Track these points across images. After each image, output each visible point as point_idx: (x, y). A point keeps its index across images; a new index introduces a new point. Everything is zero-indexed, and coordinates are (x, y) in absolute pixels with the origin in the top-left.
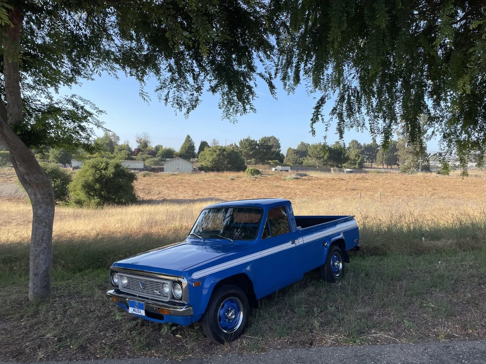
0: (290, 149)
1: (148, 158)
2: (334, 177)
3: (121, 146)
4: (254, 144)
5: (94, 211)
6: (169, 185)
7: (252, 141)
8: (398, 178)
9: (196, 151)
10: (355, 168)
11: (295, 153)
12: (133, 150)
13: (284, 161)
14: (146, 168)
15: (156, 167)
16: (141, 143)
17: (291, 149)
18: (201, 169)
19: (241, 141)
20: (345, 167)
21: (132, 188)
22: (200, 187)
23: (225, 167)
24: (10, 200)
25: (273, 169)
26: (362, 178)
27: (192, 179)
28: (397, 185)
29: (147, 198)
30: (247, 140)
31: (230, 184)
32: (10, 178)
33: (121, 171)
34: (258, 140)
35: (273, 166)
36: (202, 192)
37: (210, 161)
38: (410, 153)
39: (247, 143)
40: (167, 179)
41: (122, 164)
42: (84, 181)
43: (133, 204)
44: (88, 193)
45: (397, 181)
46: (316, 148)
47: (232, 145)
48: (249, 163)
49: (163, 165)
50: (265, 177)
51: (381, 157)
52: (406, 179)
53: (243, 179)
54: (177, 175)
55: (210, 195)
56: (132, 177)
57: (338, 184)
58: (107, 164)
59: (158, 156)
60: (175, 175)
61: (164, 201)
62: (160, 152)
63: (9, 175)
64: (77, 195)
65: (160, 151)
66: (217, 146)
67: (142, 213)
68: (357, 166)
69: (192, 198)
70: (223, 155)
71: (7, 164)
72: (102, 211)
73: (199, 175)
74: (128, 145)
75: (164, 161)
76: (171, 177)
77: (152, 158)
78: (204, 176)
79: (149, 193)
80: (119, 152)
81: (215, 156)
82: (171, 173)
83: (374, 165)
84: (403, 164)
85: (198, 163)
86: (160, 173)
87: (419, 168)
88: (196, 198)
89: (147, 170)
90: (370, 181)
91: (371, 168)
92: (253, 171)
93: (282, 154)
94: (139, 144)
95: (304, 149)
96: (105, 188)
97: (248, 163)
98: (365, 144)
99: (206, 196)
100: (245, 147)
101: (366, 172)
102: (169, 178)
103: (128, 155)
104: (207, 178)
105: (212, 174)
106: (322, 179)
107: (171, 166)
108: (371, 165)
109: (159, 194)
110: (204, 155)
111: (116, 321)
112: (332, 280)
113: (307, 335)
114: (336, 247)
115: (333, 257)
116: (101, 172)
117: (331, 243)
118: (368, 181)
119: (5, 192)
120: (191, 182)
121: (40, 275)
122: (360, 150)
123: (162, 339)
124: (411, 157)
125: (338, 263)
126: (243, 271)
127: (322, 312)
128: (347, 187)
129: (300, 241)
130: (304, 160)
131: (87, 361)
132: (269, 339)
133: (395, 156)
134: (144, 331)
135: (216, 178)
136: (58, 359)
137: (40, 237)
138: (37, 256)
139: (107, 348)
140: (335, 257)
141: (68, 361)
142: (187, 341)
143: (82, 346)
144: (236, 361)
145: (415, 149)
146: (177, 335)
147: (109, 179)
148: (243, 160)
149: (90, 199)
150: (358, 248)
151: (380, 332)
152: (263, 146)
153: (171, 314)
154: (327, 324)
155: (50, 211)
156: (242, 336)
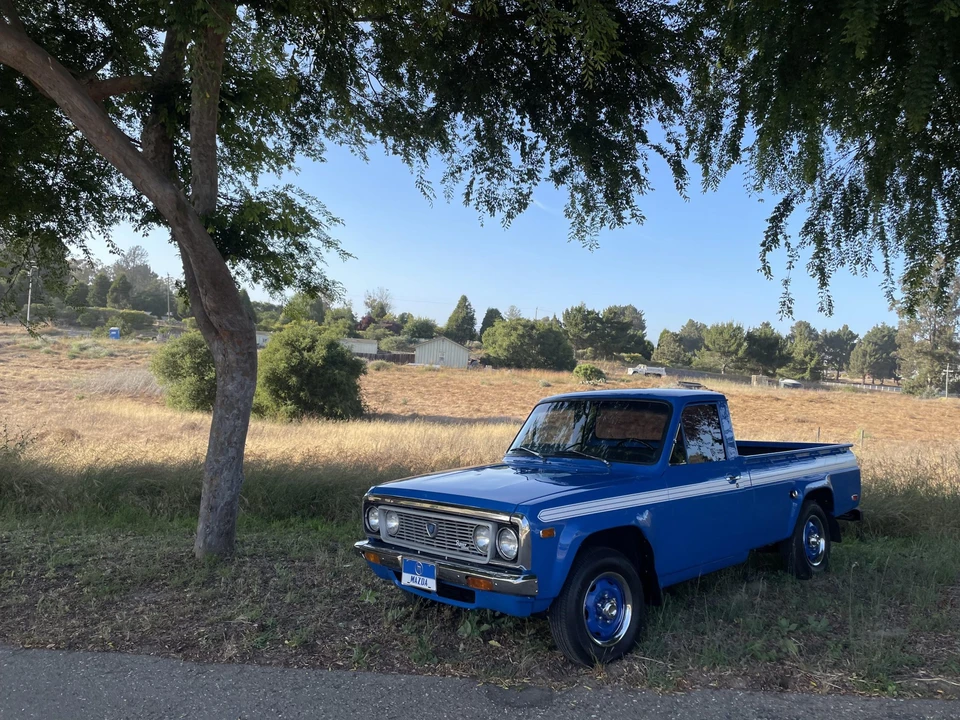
0: (666, 332)
1: (385, 335)
2: (760, 394)
3: (338, 311)
4: (593, 319)
5: (285, 428)
6: (423, 389)
7: (589, 313)
8: (898, 404)
9: (478, 327)
10: (803, 378)
11: (676, 341)
12: (359, 320)
13: (654, 356)
14: (381, 355)
15: (400, 353)
16: (373, 308)
17: (668, 332)
18: (486, 361)
19: (567, 310)
20: (782, 376)
21: (356, 389)
22: (483, 396)
23: (533, 361)
24: (134, 398)
25: (630, 371)
26: (820, 400)
27: (467, 380)
28: (898, 417)
29: (383, 409)
30: (579, 310)
31: (541, 395)
32: (137, 359)
33: (339, 353)
34: (602, 312)
35: (629, 365)
36: (486, 406)
37: (504, 346)
38: (926, 353)
39: (579, 316)
40: (419, 377)
41: (341, 342)
42: (271, 369)
43: (356, 418)
44: (275, 393)
45: (897, 411)
46: (721, 333)
47: (547, 319)
48: (581, 356)
49: (414, 350)
50: (613, 384)
51: (861, 360)
52: (916, 407)
53: (569, 386)
54: (438, 370)
55: (503, 412)
56: (357, 368)
57: (768, 408)
58: (314, 341)
59: (405, 333)
60: (434, 370)
61: (414, 417)
63: (135, 353)
65: (408, 325)
66: (519, 319)
67: (375, 437)
68: (807, 375)
69: (467, 416)
70: (530, 336)
71: (133, 334)
72: (299, 429)
73: (480, 373)
74: (350, 311)
75: (415, 342)
76: (428, 374)
77: (393, 335)
78: (491, 374)
79: (386, 400)
80: (332, 322)
81: (514, 338)
82: (427, 365)
83: (844, 376)
84: (908, 377)
85: (479, 351)
86: (408, 366)
87: (944, 388)
88: (475, 417)
89: (383, 358)
90: (838, 407)
91: (838, 381)
92: (589, 372)
93: (649, 342)
94: (369, 310)
95: (695, 335)
96: (307, 385)
97: (578, 356)
98: (825, 331)
99: (495, 413)
100: (574, 322)
101: (828, 388)
102: (425, 376)
103: (350, 327)
104: (496, 379)
105: (507, 372)
106: (732, 396)
107: (427, 352)
108: (838, 376)
109: (405, 403)
110: (494, 334)
111: (365, 605)
112: (804, 572)
113: (773, 668)
114: (814, 505)
115: (808, 525)
116: (302, 354)
117: (806, 492)
118: (831, 405)
119: (126, 384)
120: (465, 386)
121: (219, 509)
122: (814, 343)
123: (462, 645)
124: (926, 362)
125: (818, 539)
126: (633, 522)
127: (797, 629)
128: (789, 414)
129: (745, 480)
130: (695, 355)
131: (319, 671)
132: (691, 668)
133: (890, 358)
134: (423, 627)
135: (514, 380)
136: (263, 662)
137: (227, 435)
138: (217, 473)
139: (356, 650)
140: (811, 525)
141: (281, 667)
142: (513, 655)
143: (306, 642)
144: (624, 702)
145: (936, 347)
146: (492, 642)
147: (315, 369)
148: (570, 349)
149: (278, 405)
150: (855, 515)
151: (937, 675)
152: (612, 323)
153: (494, 589)
154: (813, 651)
155: (249, 388)
156: (629, 655)
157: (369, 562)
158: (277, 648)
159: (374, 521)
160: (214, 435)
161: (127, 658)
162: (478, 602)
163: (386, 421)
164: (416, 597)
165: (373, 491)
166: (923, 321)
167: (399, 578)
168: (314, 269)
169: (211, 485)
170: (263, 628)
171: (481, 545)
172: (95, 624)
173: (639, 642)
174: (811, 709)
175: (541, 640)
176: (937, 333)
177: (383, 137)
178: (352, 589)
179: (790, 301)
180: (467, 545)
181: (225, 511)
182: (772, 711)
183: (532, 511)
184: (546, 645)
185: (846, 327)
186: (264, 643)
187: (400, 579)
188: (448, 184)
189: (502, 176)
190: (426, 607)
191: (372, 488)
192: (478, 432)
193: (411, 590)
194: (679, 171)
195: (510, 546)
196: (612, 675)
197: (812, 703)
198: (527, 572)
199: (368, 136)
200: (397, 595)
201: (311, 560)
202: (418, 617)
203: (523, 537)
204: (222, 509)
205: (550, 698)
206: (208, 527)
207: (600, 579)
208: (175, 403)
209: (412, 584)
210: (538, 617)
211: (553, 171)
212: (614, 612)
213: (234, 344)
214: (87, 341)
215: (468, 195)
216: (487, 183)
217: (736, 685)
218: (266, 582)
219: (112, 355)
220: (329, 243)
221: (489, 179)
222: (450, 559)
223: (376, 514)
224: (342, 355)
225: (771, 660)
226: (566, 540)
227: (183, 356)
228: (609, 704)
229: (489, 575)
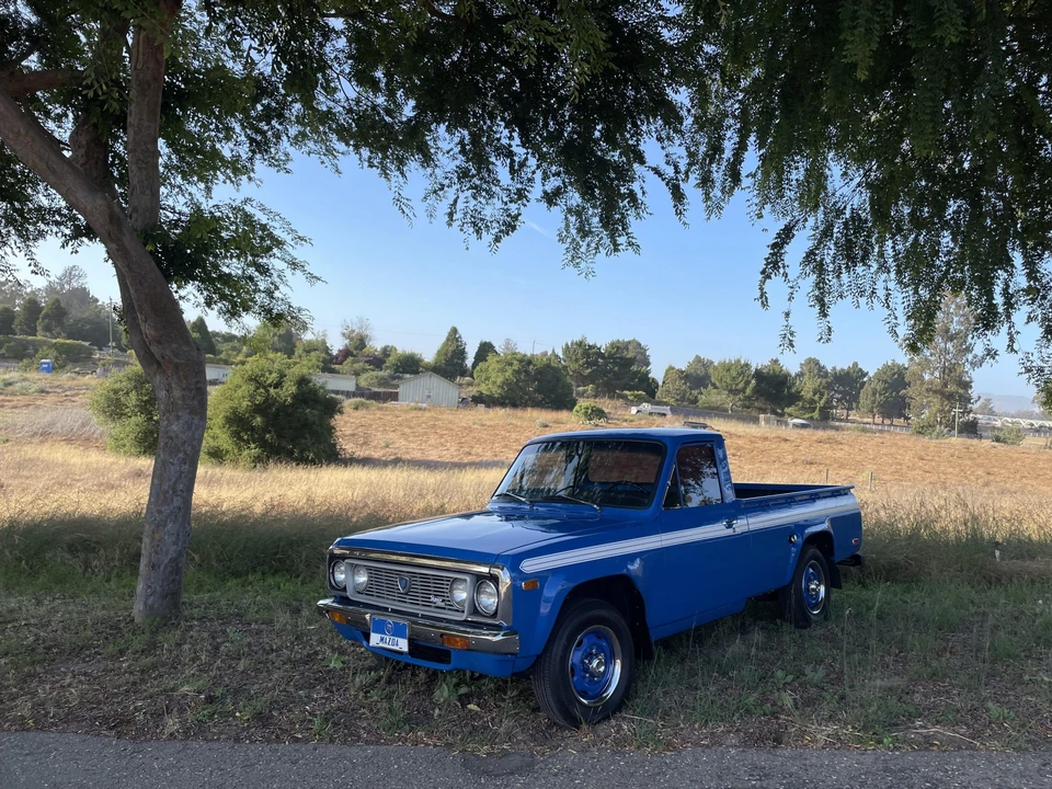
0: (671, 368)
1: (364, 370)
2: (767, 435)
3: (310, 342)
4: (594, 354)
5: (247, 474)
6: (407, 430)
7: (591, 347)
8: (908, 444)
9: (469, 362)
10: (812, 417)
11: (681, 378)
12: (335, 353)
13: (658, 394)
14: (358, 392)
15: (382, 390)
16: (351, 339)
17: (673, 368)
18: (478, 400)
19: (567, 345)
20: (790, 415)
21: (330, 430)
22: (474, 438)
23: (530, 399)
24: (69, 441)
25: (634, 410)
26: (829, 441)
27: (457, 421)
28: (907, 458)
29: (361, 453)
30: (580, 344)
32: (72, 396)
33: (311, 390)
34: (604, 347)
35: (632, 403)
36: (478, 449)
37: (498, 383)
38: (935, 392)
39: (580, 351)
40: (403, 416)
41: (313, 377)
42: (231, 408)
43: (329, 464)
44: (237, 436)
45: (906, 452)
46: (728, 370)
47: (545, 354)
48: (582, 395)
49: (397, 387)
50: (615, 423)
51: (871, 398)
52: (926, 448)
53: (568, 426)
54: (425, 409)
55: (496, 456)
56: (331, 407)
57: (776, 449)
58: (282, 376)
59: (387, 368)
60: (420, 409)
61: (397, 462)
62: (391, 360)
63: (70, 389)
64: (213, 437)
65: (391, 358)
66: (515, 354)
67: (351, 485)
68: (816, 414)
69: (456, 460)
70: (526, 372)
71: (68, 367)
72: (264, 475)
73: (473, 412)
74: (324, 342)
75: (399, 378)
76: (414, 414)
77: (373, 370)
78: (481, 413)
79: (365, 443)
80: (304, 355)
81: (508, 374)
82: (412, 404)
83: (853, 416)
84: (918, 416)
85: (470, 388)
86: (390, 404)
87: (953, 428)
88: (465, 460)
89: (362, 395)
90: (846, 448)
91: (847, 421)
92: (589, 411)
93: (653, 379)
94: (347, 341)
95: (701, 372)
96: (273, 426)
97: (578, 394)
98: (834, 368)
99: (488, 456)
100: (574, 358)
101: (833, 428)
102: (409, 416)
103: (324, 361)
104: (490, 420)
105: (501, 412)
106: (740, 437)
107: (412, 390)
108: (848, 416)
109: (387, 446)
110: (487, 370)
111: (330, 671)
112: (803, 621)
113: (767, 723)
114: (813, 550)
115: (808, 571)
116: (267, 391)
117: (805, 537)
118: (842, 447)
119: (59, 425)
120: (454, 427)
121: (162, 568)
122: (824, 381)
123: (437, 711)
124: (936, 401)
125: (818, 586)
126: (625, 571)
127: (793, 680)
128: (797, 455)
129: (742, 525)
130: (701, 393)
131: (274, 746)
132: (682, 725)
133: (900, 397)
134: (394, 692)
135: (509, 421)
136: (209, 738)
137: (171, 483)
138: (159, 526)
139: (317, 721)
140: (811, 571)
141: (231, 742)
142: (493, 719)
143: (261, 713)
144: (610, 766)
145: (945, 385)
146: (471, 706)
147: (283, 407)
148: (570, 386)
149: (239, 448)
150: (856, 560)
151: (934, 725)
152: (614, 359)
153: (472, 647)
154: (808, 703)
155: (197, 429)
156: (618, 715)
157: (334, 622)
158: (227, 721)
159: (340, 577)
160: (156, 481)
161: (50, 737)
162: (455, 662)
163: (364, 466)
164: (387, 659)
165: (339, 543)
166: (933, 358)
167: (367, 638)
168: (277, 294)
169: (153, 539)
170: (211, 700)
171: (458, 600)
172: (13, 700)
173: (628, 699)
174: (805, 765)
175: (524, 702)
176: (947, 371)
177: (357, 147)
178: (316, 653)
179: (792, 334)
180: (443, 601)
181: (170, 569)
182: (764, 768)
183: (513, 562)
184: (529, 707)
185: (856, 364)
186: (211, 716)
187: (368, 641)
188: (431, 202)
189: (491, 195)
190: (400, 670)
191: (339, 539)
192: (469, 478)
193: (380, 652)
194: (678, 195)
195: (489, 601)
196: (598, 736)
197: (805, 759)
198: (508, 628)
199: (341, 146)
200: (366, 659)
201: (270, 622)
202: (389, 682)
203: (503, 590)
204: (165, 567)
205: (531, 765)
206: (149, 587)
207: (588, 633)
208: (119, 447)
209: (381, 645)
210: (520, 676)
211: (545, 192)
212: (602, 669)
213: (179, 378)
214: (13, 375)
215: (451, 215)
216: (473, 202)
217: (728, 742)
218: (216, 648)
219: (43, 391)
220: (294, 265)
221: (475, 198)
222: (423, 617)
223: (343, 568)
224: (314, 392)
225: (765, 715)
226: (551, 592)
227: (127, 393)
228: (594, 768)
229: (468, 633)
